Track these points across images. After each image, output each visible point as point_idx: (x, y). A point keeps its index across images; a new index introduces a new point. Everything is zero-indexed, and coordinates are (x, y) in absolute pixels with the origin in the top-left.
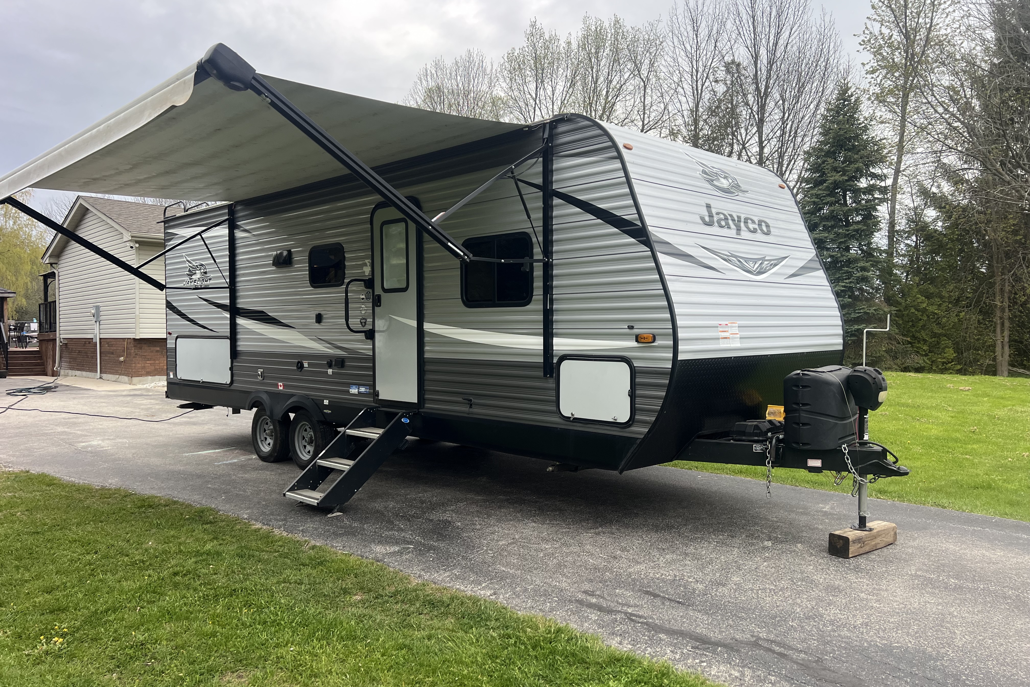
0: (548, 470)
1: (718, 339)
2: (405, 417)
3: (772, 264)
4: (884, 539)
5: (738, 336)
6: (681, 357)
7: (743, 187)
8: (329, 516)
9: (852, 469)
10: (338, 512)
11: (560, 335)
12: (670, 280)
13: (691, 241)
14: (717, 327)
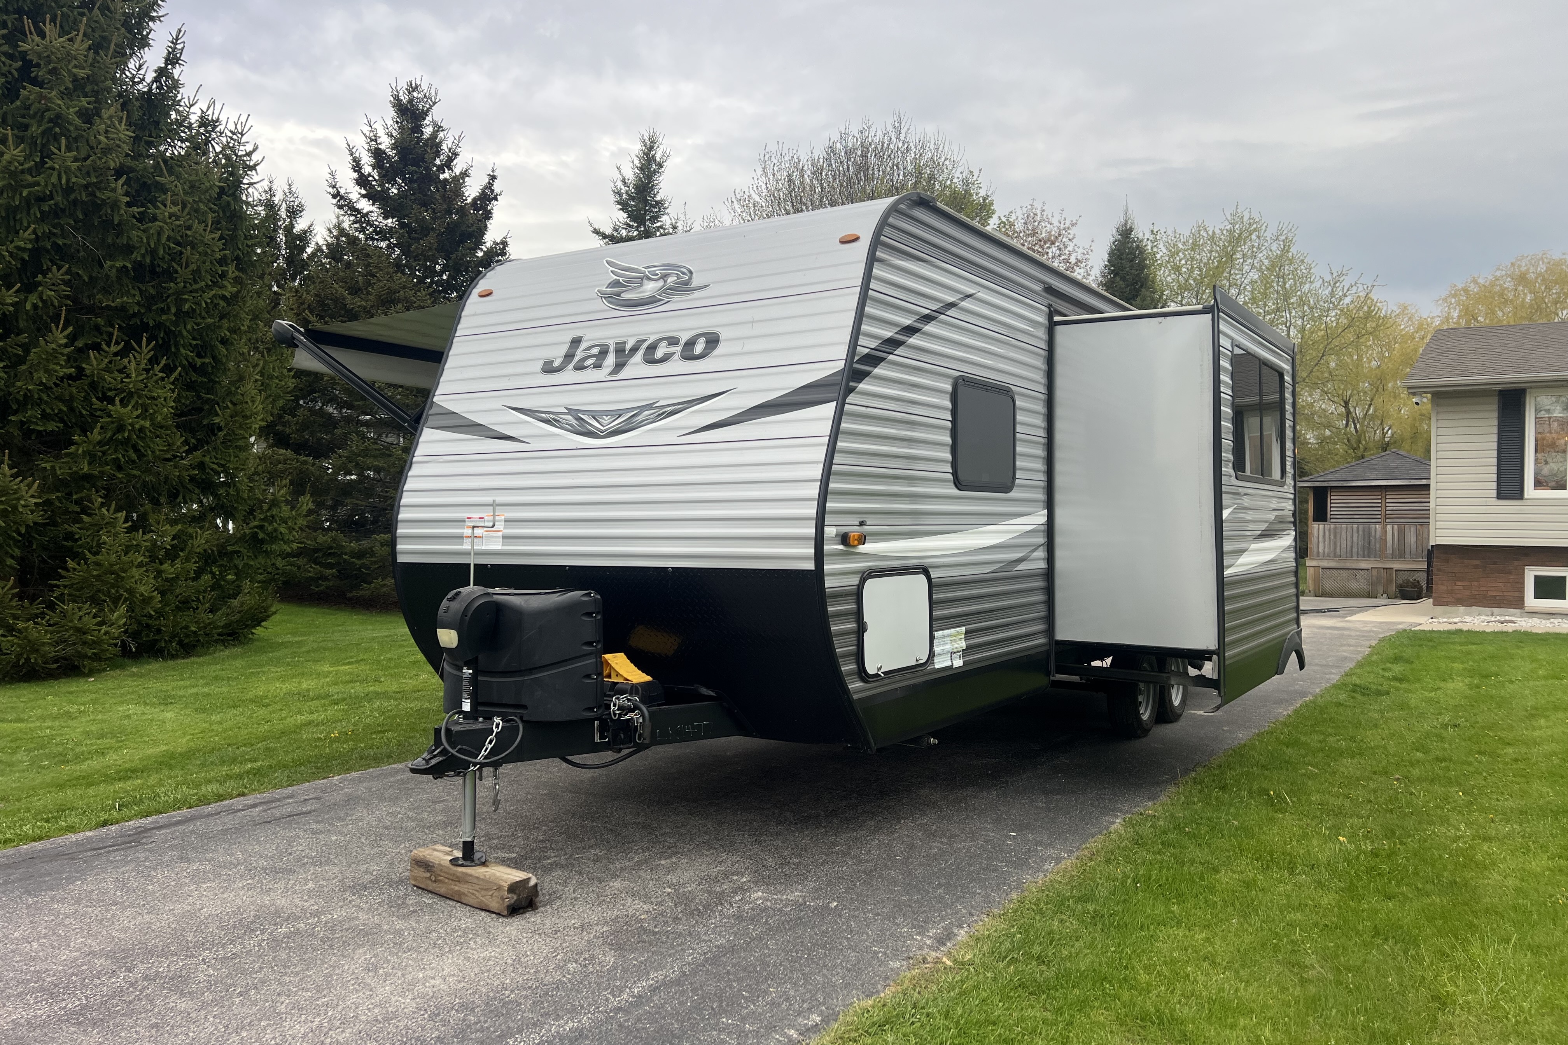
7: (698, 280)
13: (501, 402)
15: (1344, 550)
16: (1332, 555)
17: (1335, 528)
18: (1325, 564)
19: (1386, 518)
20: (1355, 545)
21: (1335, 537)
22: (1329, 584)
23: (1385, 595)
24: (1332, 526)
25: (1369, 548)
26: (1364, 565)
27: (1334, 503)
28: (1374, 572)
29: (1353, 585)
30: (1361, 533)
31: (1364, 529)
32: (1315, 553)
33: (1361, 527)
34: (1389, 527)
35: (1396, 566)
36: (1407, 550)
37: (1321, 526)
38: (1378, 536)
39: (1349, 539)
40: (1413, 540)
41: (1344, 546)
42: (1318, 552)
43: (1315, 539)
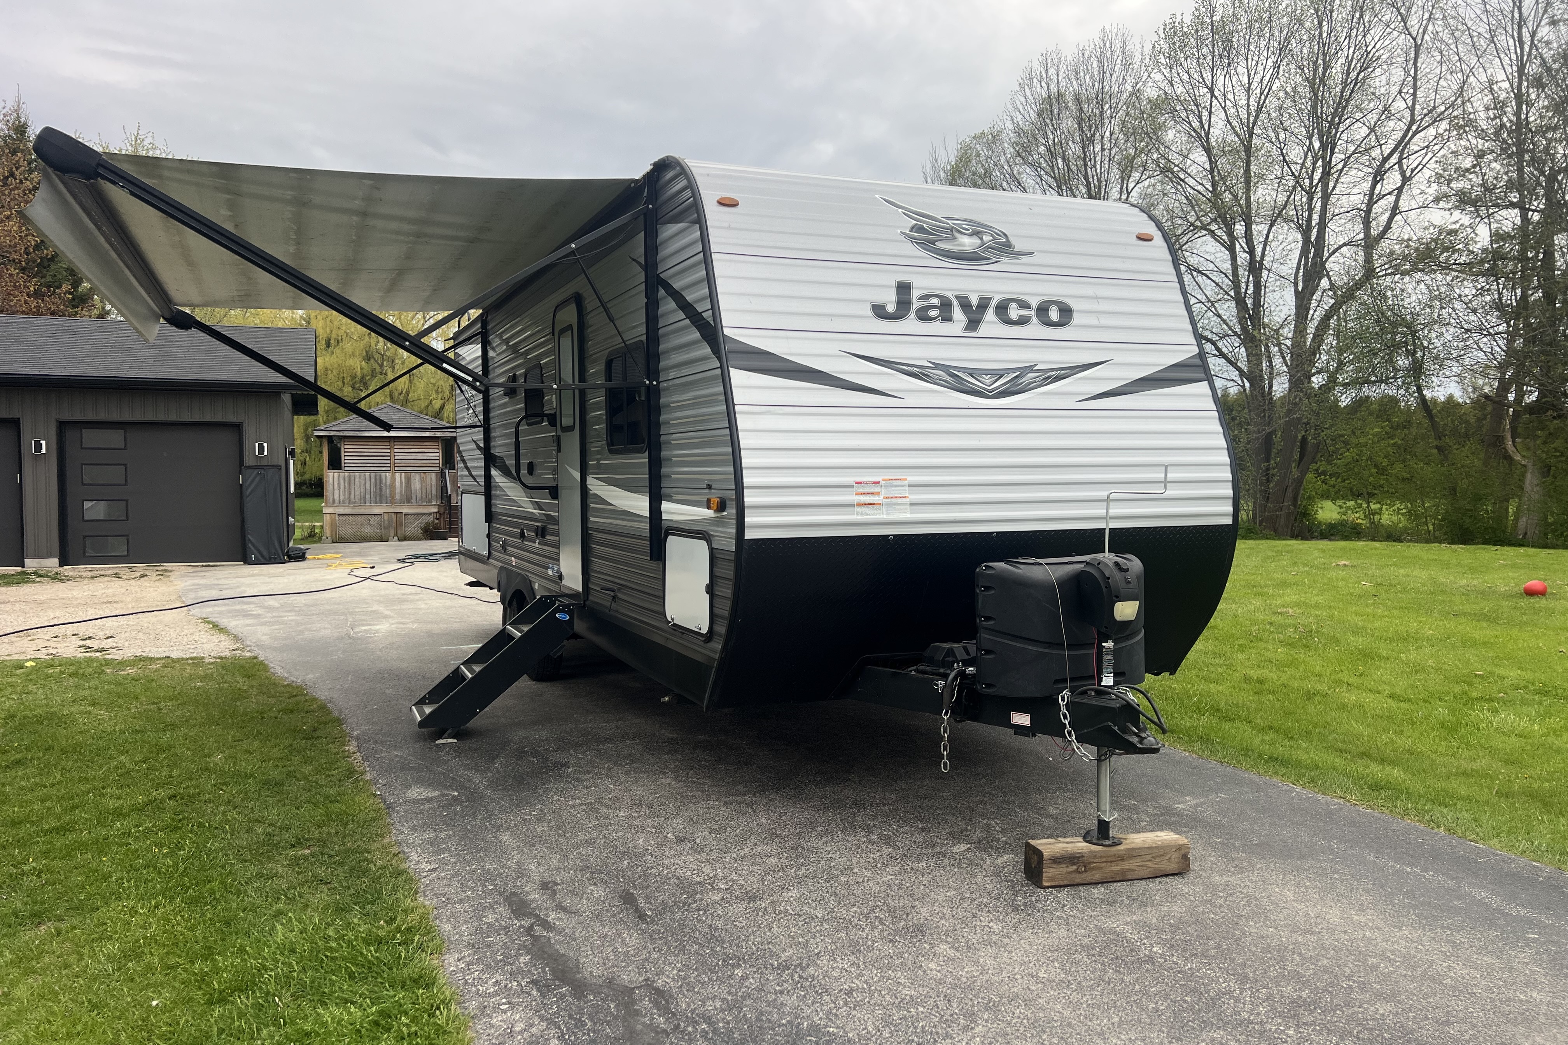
0: (662, 700)
1: (853, 505)
2: (563, 611)
3: (1049, 377)
4: (1149, 864)
5: (908, 500)
6: (749, 535)
7: (1018, 245)
8: (437, 742)
9: (1070, 735)
10: (449, 738)
11: (670, 499)
12: (742, 413)
13: (833, 346)
14: (852, 486)
15: (357, 497)
16: (347, 502)
17: (349, 477)
18: (341, 511)
19: (393, 467)
20: (368, 492)
21: (350, 484)
22: (345, 531)
23: (396, 538)
24: (347, 474)
25: (381, 495)
26: (377, 511)
27: (348, 452)
28: (386, 516)
29: (367, 530)
30: (373, 481)
31: (376, 476)
32: (331, 501)
33: (373, 475)
34: (398, 475)
35: (405, 510)
36: (413, 496)
37: (336, 474)
38: (388, 483)
39: (362, 487)
40: (418, 486)
41: (358, 493)
42: (334, 501)
43: (331, 487)
